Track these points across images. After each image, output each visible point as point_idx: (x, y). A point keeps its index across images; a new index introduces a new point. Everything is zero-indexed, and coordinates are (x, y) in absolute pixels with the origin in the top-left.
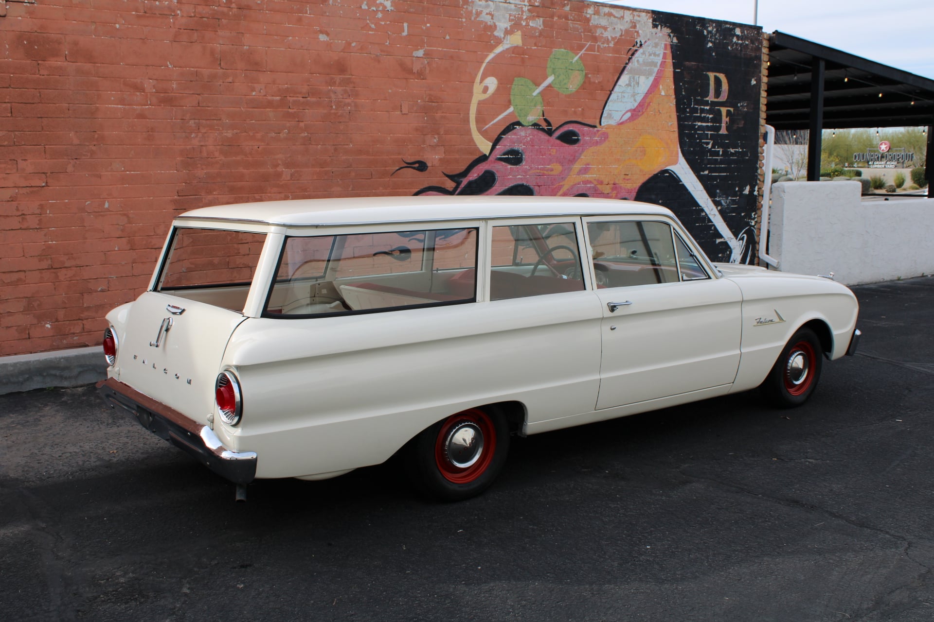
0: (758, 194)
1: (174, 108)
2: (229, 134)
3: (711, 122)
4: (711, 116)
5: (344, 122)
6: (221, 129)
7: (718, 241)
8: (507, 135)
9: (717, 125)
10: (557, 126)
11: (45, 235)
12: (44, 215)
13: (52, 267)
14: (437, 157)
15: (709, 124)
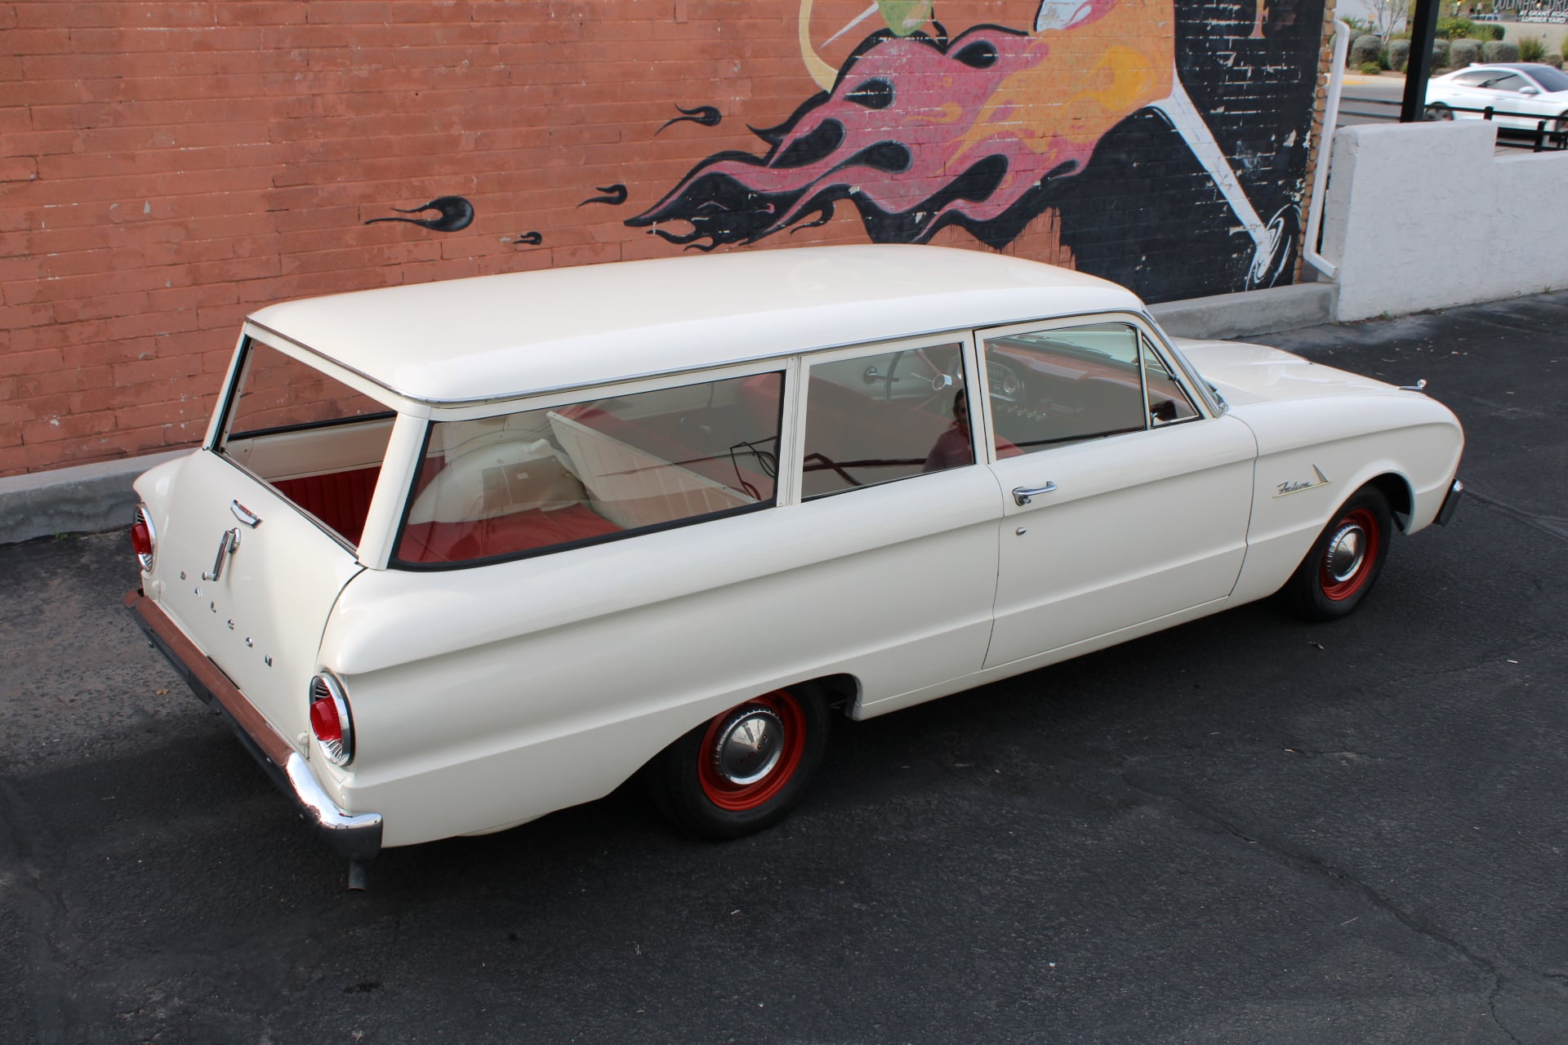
0: (1311, 145)
1: (262, 29)
2: (363, 72)
3: (1235, 19)
4: (1236, 8)
5: (569, 42)
6: (348, 63)
7: (1233, 230)
8: (865, 54)
9: (1247, 23)
10: (958, 35)
11: (41, 267)
12: (36, 231)
13: (56, 322)
14: (738, 99)
15: (1232, 22)
